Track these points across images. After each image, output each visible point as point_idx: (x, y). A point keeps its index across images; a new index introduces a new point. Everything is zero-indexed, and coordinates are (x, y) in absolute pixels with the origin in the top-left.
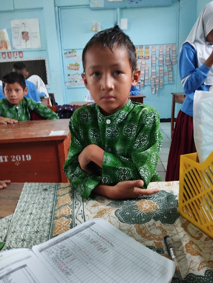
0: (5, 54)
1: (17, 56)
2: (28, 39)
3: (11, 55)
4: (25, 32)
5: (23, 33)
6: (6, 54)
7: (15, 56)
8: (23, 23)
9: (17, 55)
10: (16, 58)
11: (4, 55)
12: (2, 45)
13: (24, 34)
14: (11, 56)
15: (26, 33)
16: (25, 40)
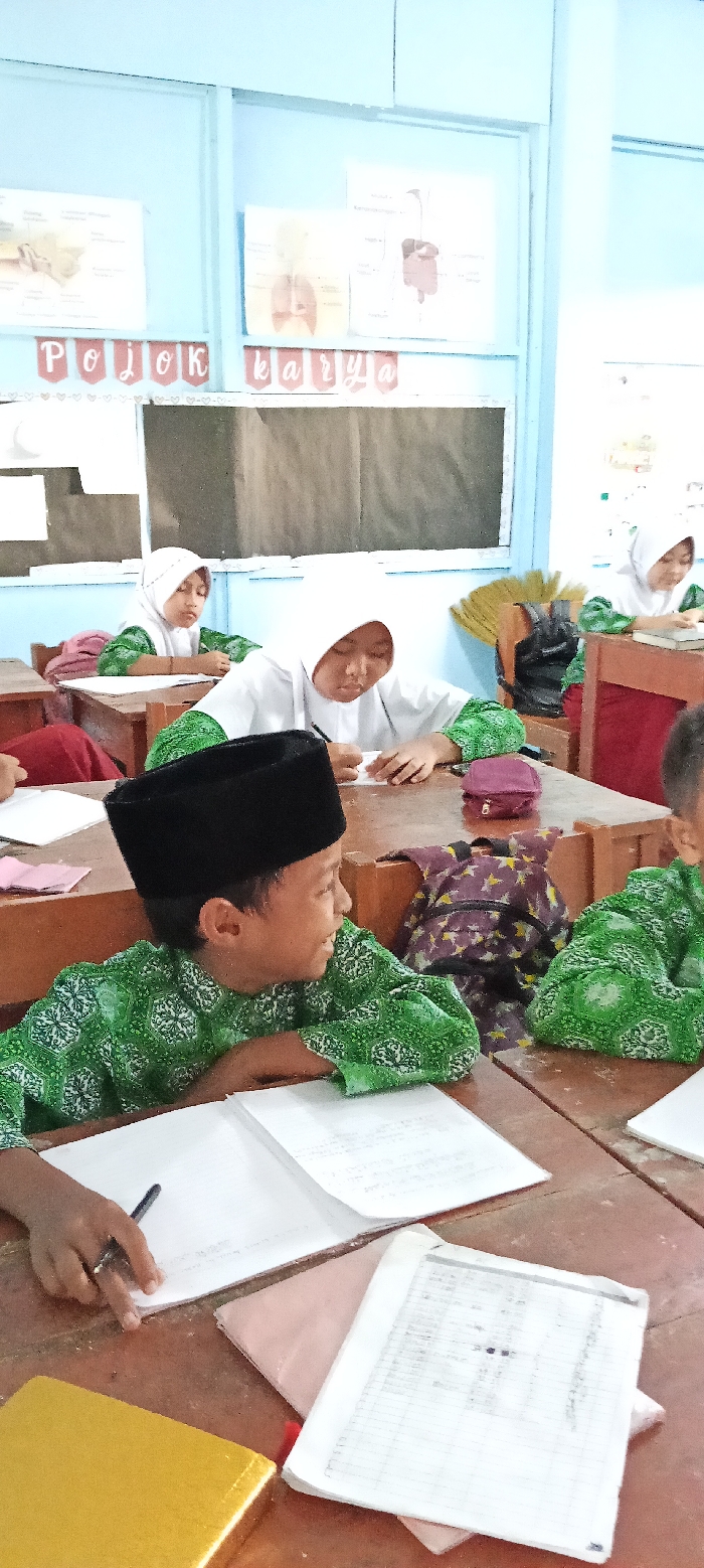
0: (300, 364)
1: (362, 380)
2: (433, 290)
3: (333, 366)
4: (421, 245)
5: (409, 248)
6: (307, 356)
7: (356, 378)
8: (415, 192)
9: (363, 372)
10: (359, 386)
11: (292, 364)
12: (289, 301)
13: (414, 255)
14: (332, 374)
15: (423, 251)
16: (413, 291)
